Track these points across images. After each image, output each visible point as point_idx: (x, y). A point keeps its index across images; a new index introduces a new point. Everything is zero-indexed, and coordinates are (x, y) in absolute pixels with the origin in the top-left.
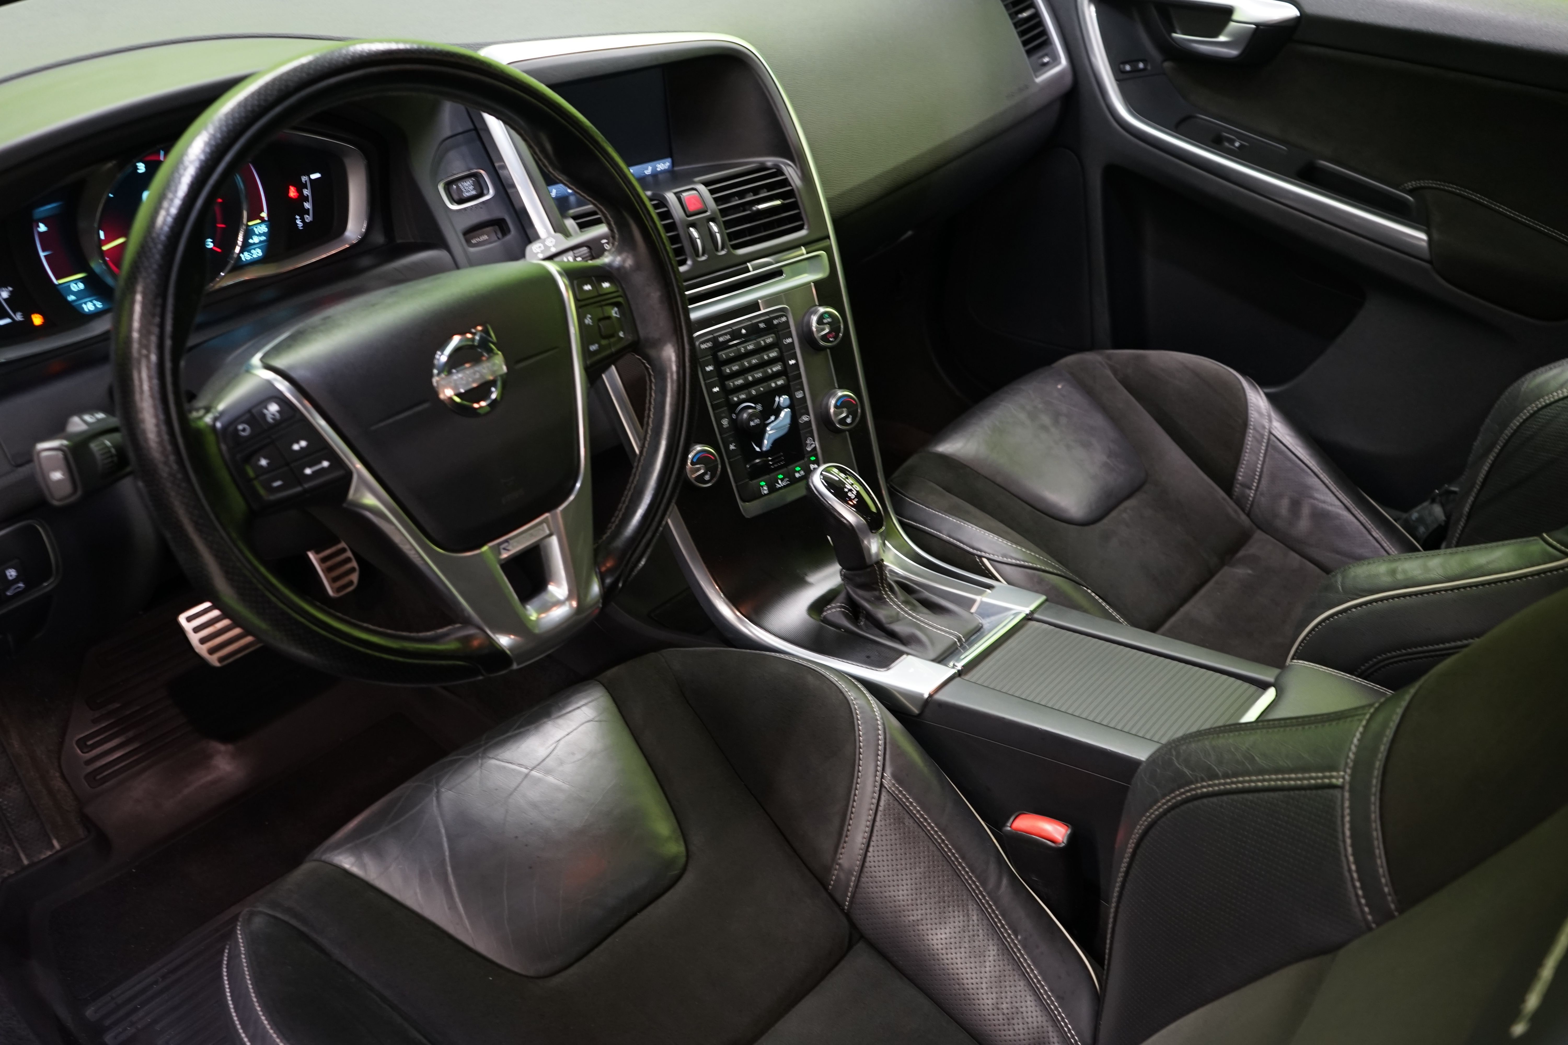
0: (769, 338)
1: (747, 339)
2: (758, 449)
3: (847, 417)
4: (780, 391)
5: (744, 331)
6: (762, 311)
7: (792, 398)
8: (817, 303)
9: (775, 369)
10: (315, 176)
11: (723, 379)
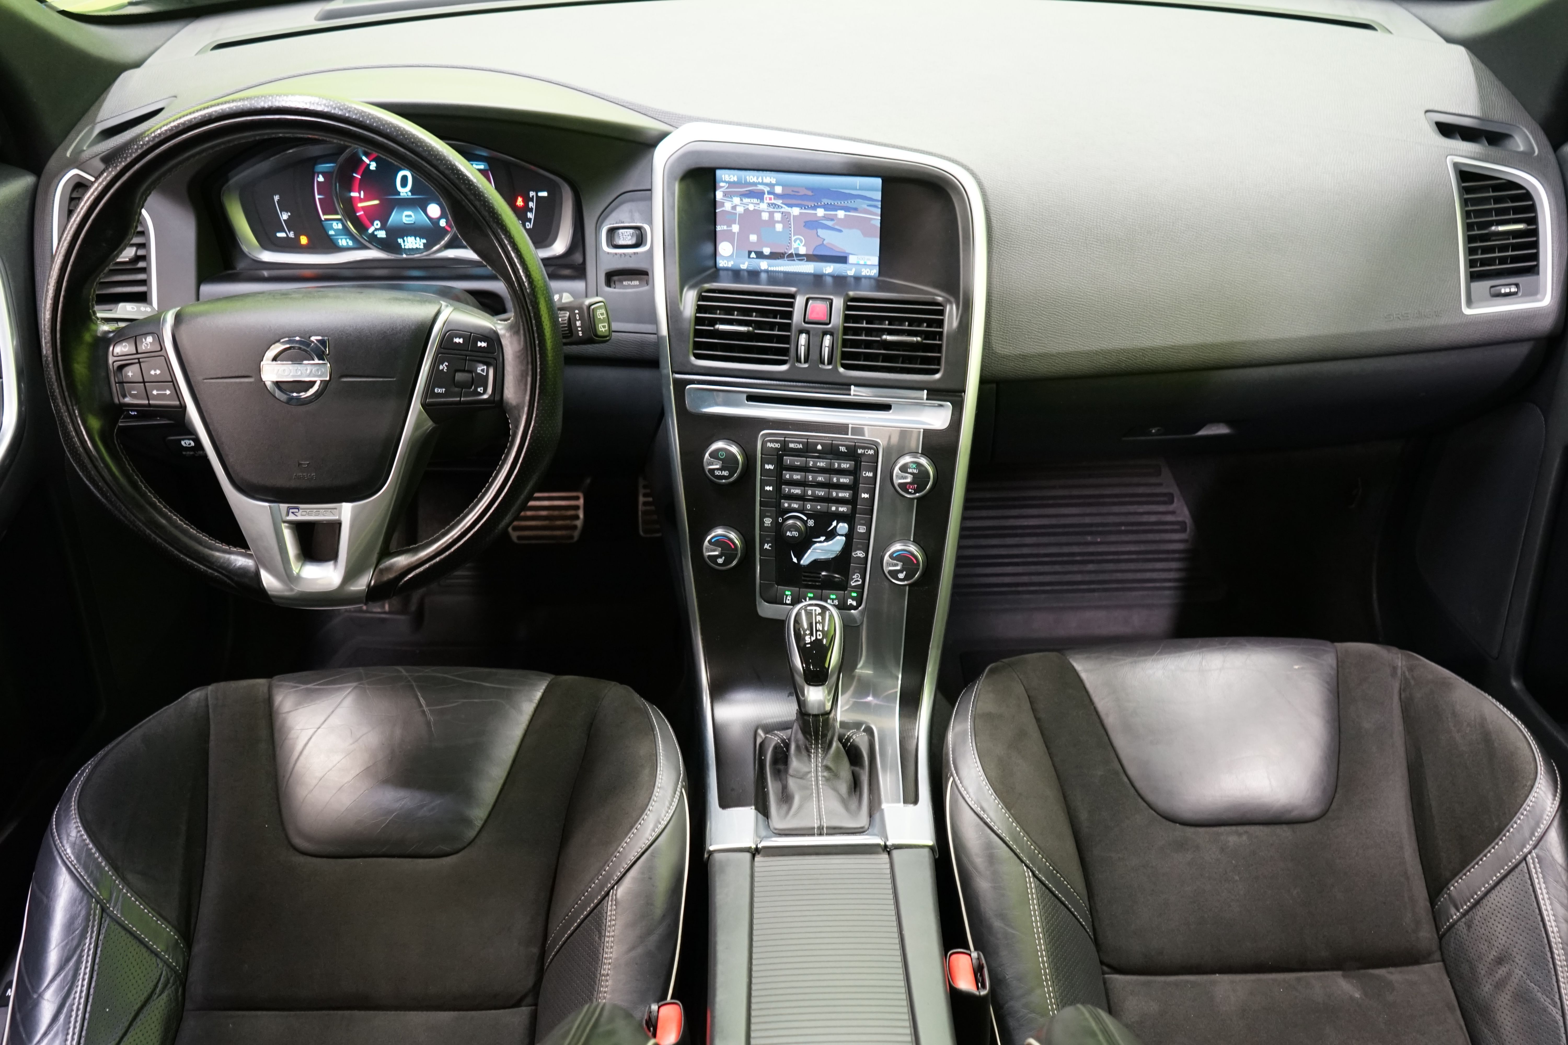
0: (847, 464)
1: (822, 455)
2: (795, 560)
3: (901, 571)
4: (841, 517)
5: (819, 447)
6: (850, 436)
7: (852, 529)
8: (920, 452)
9: (840, 495)
10: (544, 194)
11: (780, 482)
